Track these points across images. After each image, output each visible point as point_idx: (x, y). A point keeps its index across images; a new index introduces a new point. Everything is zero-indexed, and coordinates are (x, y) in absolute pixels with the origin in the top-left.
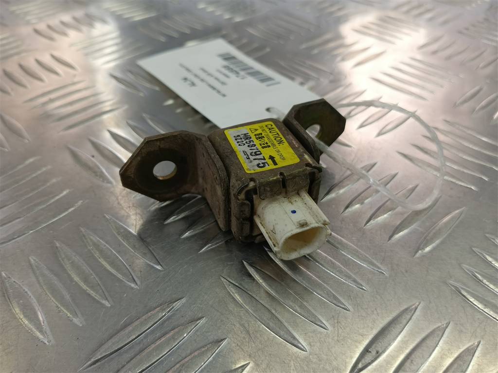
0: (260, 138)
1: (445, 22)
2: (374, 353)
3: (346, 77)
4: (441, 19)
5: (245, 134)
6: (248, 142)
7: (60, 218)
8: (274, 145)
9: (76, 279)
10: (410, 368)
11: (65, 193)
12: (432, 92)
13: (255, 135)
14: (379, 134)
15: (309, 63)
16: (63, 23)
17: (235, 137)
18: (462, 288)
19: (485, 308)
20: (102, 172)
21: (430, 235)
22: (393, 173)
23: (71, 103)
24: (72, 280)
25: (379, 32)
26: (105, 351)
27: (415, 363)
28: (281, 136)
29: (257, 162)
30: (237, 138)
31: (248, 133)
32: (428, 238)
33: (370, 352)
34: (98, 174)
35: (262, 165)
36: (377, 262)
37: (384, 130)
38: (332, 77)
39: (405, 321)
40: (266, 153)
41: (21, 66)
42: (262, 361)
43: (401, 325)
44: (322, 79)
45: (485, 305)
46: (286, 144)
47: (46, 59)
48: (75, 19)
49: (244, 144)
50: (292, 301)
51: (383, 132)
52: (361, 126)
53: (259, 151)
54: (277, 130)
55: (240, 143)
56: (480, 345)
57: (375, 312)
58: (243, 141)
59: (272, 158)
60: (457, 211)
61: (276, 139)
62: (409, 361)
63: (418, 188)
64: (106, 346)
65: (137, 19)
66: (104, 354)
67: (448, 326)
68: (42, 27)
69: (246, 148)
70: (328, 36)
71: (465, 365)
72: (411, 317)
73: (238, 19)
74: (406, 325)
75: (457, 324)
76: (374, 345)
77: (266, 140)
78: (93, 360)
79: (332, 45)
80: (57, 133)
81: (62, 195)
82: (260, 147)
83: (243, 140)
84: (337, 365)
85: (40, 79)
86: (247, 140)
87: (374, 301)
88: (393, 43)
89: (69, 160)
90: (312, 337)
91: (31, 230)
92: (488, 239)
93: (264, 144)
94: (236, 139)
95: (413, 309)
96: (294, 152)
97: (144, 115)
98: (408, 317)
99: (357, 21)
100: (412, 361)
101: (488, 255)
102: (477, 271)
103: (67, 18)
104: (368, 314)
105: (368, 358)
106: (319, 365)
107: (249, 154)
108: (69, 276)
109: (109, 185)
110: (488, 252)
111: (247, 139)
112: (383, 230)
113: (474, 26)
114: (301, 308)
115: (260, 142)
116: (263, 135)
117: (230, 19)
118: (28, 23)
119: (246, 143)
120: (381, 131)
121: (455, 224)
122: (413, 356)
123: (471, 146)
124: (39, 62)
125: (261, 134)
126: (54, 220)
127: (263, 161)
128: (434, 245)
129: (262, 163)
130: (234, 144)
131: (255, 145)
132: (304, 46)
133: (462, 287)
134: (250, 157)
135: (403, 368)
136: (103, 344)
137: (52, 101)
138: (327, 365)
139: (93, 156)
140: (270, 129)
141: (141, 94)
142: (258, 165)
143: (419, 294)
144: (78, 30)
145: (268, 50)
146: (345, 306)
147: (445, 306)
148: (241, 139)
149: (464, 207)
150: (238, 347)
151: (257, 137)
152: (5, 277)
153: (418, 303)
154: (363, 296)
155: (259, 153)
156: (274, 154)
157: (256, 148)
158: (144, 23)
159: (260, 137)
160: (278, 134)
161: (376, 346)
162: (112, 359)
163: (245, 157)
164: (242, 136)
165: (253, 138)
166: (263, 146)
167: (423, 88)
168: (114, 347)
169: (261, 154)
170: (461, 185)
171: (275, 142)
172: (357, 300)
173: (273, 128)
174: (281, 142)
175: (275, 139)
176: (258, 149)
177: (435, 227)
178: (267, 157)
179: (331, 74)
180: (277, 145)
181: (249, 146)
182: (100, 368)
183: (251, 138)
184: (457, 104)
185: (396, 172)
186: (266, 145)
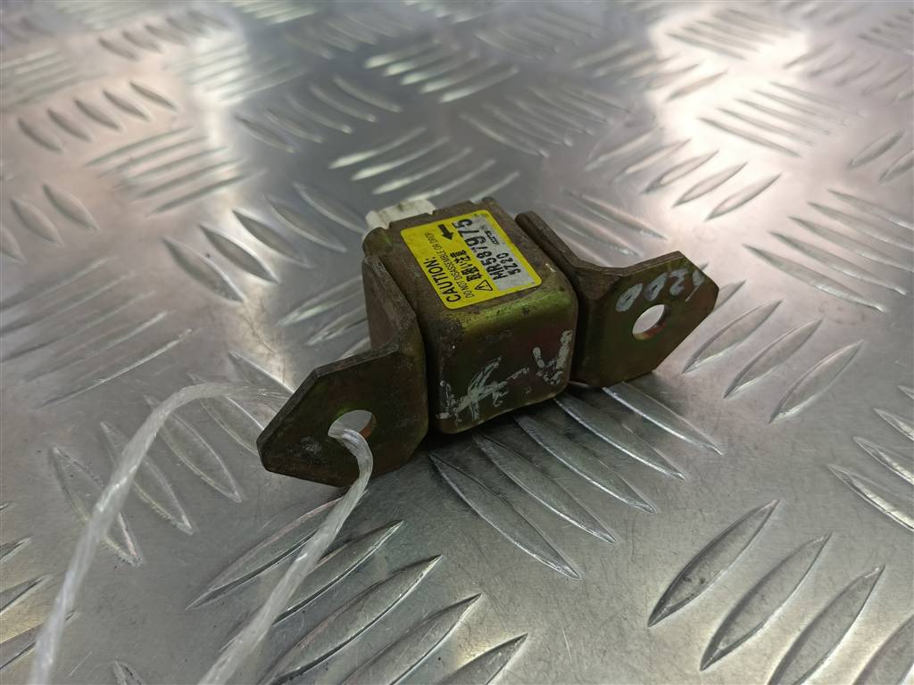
0: (471, 271)
1: (837, 20)
2: (696, 582)
3: (654, 117)
4: (829, 15)
5: (500, 277)
6: (491, 261)
7: (153, 359)
8: (444, 258)
9: (183, 458)
10: (759, 609)
11: (161, 316)
12: (809, 142)
13: (480, 276)
14: (713, 216)
15: (587, 92)
16: (150, 29)
17: (519, 271)
18: (855, 477)
19: (894, 510)
20: (224, 282)
21: (798, 387)
22: (736, 281)
23: (168, 166)
24: (175, 460)
25: (716, 38)
26: (233, 576)
27: (768, 600)
28: (429, 276)
29: (473, 227)
30: (515, 270)
31: (495, 279)
32: (795, 391)
33: (689, 580)
34: (218, 284)
35: (464, 223)
36: (705, 432)
37: (722, 209)
38: (628, 118)
39: (751, 531)
40: (458, 244)
41: (79, 104)
42: (502, 592)
43: (744, 537)
44: (611, 121)
45: (895, 506)
46: (421, 261)
47: (122, 89)
48: (171, 21)
49: (498, 256)
50: (554, 496)
51: (719, 211)
52: (681, 202)
53: (470, 245)
54: (437, 288)
55: (507, 258)
56: (884, 571)
57: (699, 515)
58: (502, 262)
59: (448, 235)
60: (849, 347)
61: (439, 270)
62: (757, 597)
63: (780, 308)
64: (234, 568)
65: (281, 20)
66: (231, 581)
67: (827, 540)
68: (113, 35)
69: (495, 250)
70: (624, 46)
71: (856, 604)
72: (763, 524)
73: (462, 18)
74: (754, 536)
75: (844, 537)
76: (697, 569)
77: (459, 268)
78: (211, 590)
79: (629, 61)
80: (145, 215)
81: (154, 320)
82: (470, 253)
83: (502, 265)
84: (631, 602)
85: (112, 125)
86: (493, 264)
87: (697, 496)
88: (740, 57)
89: (168, 262)
90: (589, 554)
91: (104, 378)
92: (903, 394)
93: (462, 259)
94: (515, 265)
95: (766, 510)
96: (409, 246)
97: (297, 186)
98: (758, 523)
99: (675, 21)
100: (763, 596)
101: (902, 421)
102: (881, 448)
103: (156, 20)
104: (686, 518)
105: (686, 590)
106: (600, 600)
107: (487, 239)
108: (170, 453)
109: (236, 304)
110: (903, 416)
111: (495, 268)
112: (715, 379)
113: (889, 24)
114: (569, 507)
115: (469, 263)
116: (465, 277)
117: (446, 18)
118: (89, 29)
119: (495, 260)
120: (716, 209)
121: (845, 369)
122: (765, 588)
123: (876, 236)
124: (110, 97)
125: (468, 279)
126: (142, 362)
127: (462, 229)
128: (805, 403)
129: (463, 226)
130: (518, 257)
131: (478, 256)
132: (580, 64)
133: (856, 475)
134: (485, 235)
135: (747, 608)
136: (229, 565)
137: (133, 162)
138: (614, 601)
139: (208, 256)
140: (452, 291)
141: (291, 150)
142: (470, 223)
143: (778, 486)
144: (178, 39)
145: (514, 71)
146: (646, 504)
147: (824, 507)
148: (506, 267)
149: (862, 340)
150: (459, 570)
151: (476, 273)
152: (60, 454)
153: (775, 501)
154: (678, 490)
155: (470, 243)
156: (444, 241)
157: (475, 251)
158: (294, 27)
159: (471, 273)
160: (436, 281)
161: (699, 571)
162: (246, 588)
163: (493, 235)
164: (505, 273)
165: (483, 270)
166: (464, 256)
167: (792, 135)
168: (247, 568)
169: (467, 241)
170: (858, 303)
171: (442, 264)
172: (668, 494)
173: (445, 293)
174: (432, 264)
175: (442, 269)
176: (473, 249)
177: (807, 375)
178: (456, 236)
179: (628, 112)
180: (438, 258)
181: (490, 254)
182: (223, 603)
183: (488, 270)
184: (853, 164)
185: (742, 280)
186: (459, 258)
